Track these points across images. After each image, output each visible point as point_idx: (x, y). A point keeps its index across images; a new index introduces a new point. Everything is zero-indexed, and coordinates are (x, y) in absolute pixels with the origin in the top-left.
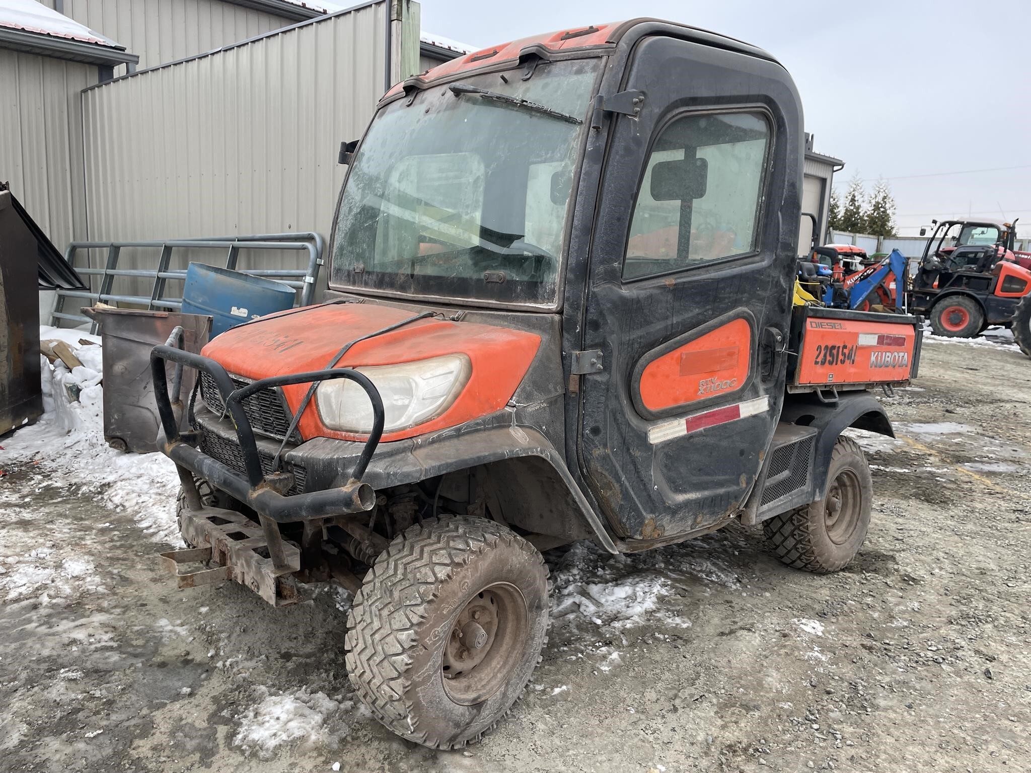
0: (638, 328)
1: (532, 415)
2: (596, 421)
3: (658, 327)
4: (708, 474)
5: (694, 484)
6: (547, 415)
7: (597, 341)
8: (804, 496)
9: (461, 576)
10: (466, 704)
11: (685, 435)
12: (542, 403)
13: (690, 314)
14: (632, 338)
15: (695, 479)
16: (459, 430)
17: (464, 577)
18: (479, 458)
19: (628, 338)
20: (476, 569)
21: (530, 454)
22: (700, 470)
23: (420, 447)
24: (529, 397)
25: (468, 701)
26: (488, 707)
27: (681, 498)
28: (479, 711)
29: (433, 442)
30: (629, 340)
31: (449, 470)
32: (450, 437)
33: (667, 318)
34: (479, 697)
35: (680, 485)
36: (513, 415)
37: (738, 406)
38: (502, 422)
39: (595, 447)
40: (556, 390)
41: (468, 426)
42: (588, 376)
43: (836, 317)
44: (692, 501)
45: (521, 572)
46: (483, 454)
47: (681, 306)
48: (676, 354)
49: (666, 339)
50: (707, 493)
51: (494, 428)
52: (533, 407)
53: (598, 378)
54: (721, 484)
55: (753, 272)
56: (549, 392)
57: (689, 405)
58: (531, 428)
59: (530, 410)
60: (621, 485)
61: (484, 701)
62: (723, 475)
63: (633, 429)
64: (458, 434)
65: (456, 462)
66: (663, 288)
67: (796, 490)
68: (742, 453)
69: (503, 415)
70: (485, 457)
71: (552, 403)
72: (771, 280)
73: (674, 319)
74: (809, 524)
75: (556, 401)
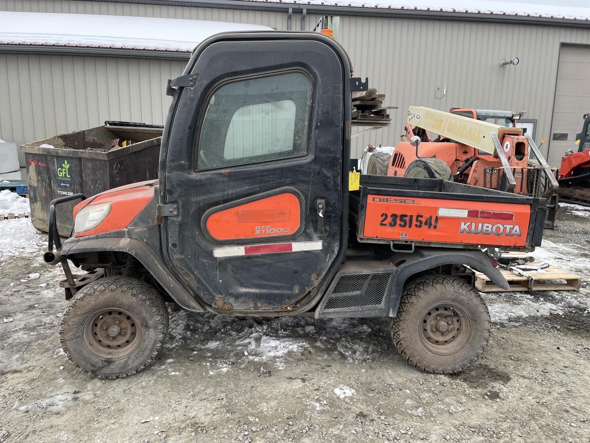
0: (203, 195)
1: (137, 233)
2: (174, 241)
3: (218, 195)
4: (267, 280)
5: (255, 284)
6: (147, 235)
7: (172, 200)
8: (377, 311)
9: (89, 299)
10: (103, 359)
11: (243, 256)
12: (144, 228)
13: (242, 189)
14: (198, 200)
15: (256, 282)
16: (98, 236)
17: (90, 301)
18: (93, 248)
19: (196, 200)
20: (98, 298)
21: (121, 250)
22: (260, 277)
23: (81, 241)
24: (136, 225)
25: (103, 358)
26: (115, 364)
27: (244, 290)
28: (109, 365)
29: (86, 239)
30: (197, 201)
31: (79, 252)
32: (93, 238)
33: (224, 190)
34: (112, 359)
35: (244, 283)
36: (126, 232)
37: (291, 245)
38: (120, 235)
39: (175, 254)
40: (153, 223)
41: (102, 235)
42: (169, 218)
43: (405, 195)
44: (251, 293)
45: (130, 306)
46: (96, 247)
47: (235, 184)
48: (234, 210)
49: (224, 202)
50: (264, 291)
51: (115, 237)
52: (138, 230)
53: (175, 219)
54: (277, 288)
55: (293, 166)
56: (149, 223)
57: (246, 239)
58: (137, 239)
59: (136, 230)
60: (195, 276)
61: (113, 361)
62: (279, 283)
63: (202, 248)
64: (97, 238)
65: (82, 249)
66: (221, 174)
67: (370, 306)
68: (296, 272)
69: (120, 232)
70: (97, 248)
71: (150, 229)
72: (312, 171)
73: (230, 191)
74: (400, 333)
75: (153, 228)
